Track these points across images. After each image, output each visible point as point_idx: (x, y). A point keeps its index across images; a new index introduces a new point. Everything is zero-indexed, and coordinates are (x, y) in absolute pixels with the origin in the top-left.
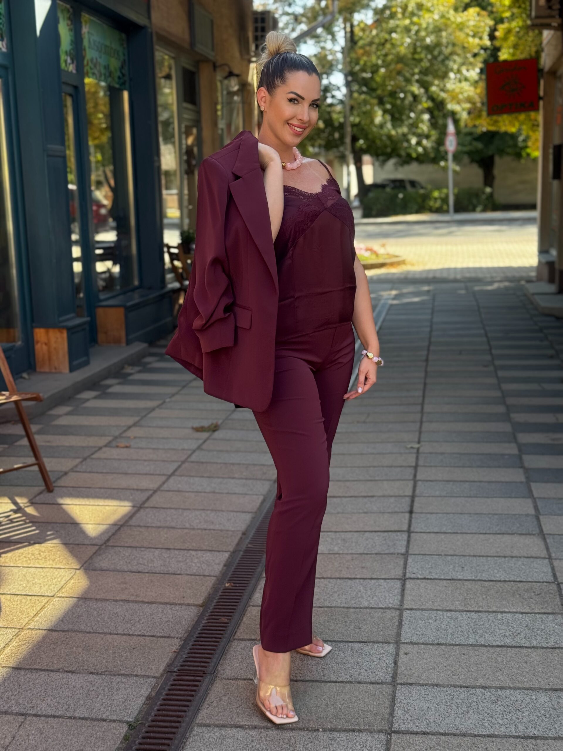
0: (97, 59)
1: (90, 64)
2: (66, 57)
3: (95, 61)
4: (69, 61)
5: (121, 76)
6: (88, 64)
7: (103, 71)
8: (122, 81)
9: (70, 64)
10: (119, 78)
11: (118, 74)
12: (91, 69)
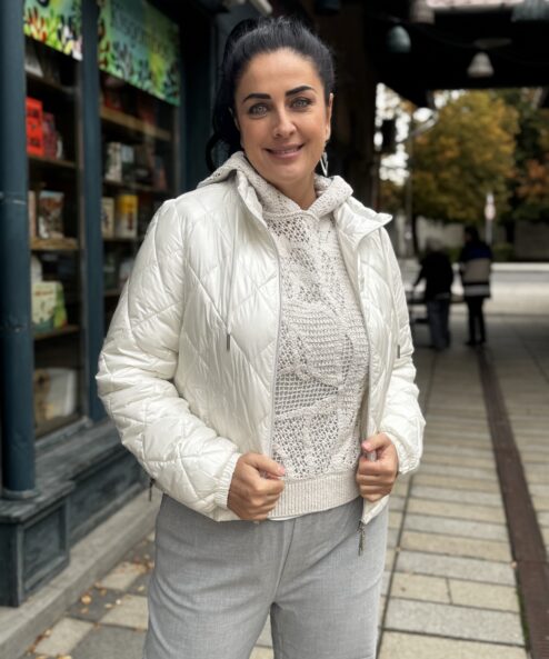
0: (125, 47)
1: (112, 49)
2: (60, 26)
3: (122, 48)
4: (66, 32)
5: (169, 83)
6: (107, 49)
7: (137, 68)
8: (170, 90)
9: (68, 39)
10: (166, 85)
11: (163, 79)
12: (113, 57)
